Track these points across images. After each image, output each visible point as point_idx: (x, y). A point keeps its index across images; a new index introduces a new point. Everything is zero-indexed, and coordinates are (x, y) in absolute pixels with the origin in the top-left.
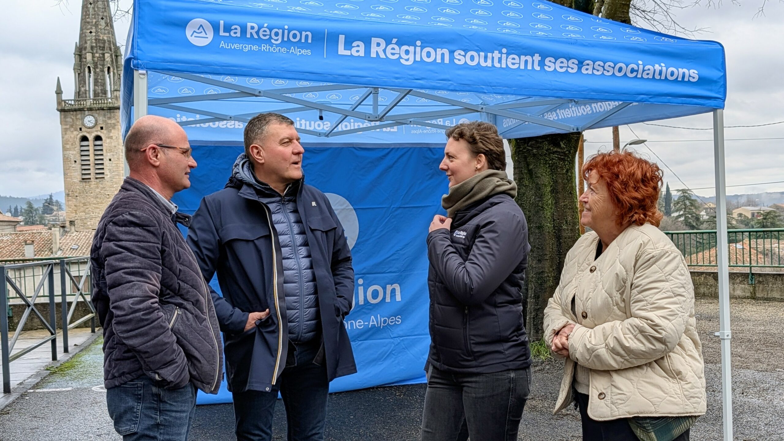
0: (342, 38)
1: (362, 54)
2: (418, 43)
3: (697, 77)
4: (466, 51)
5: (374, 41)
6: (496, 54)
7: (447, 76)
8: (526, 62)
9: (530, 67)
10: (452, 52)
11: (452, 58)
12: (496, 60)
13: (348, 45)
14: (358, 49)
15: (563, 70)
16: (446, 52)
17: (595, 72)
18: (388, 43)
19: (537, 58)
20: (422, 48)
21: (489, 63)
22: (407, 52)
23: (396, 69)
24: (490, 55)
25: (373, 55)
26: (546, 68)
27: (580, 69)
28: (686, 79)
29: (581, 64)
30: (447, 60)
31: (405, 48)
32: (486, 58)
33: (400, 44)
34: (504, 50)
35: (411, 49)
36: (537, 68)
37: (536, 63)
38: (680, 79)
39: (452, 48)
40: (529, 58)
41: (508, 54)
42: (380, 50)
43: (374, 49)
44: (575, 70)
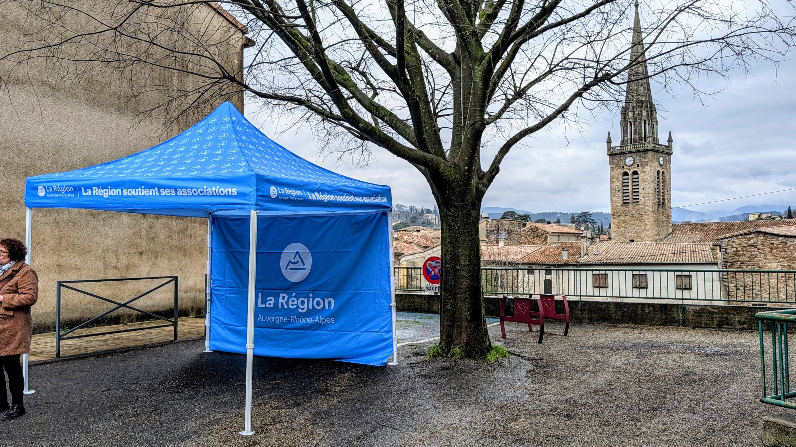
0: (82, 188)
1: (90, 194)
2: (109, 187)
3: (236, 192)
4: (128, 189)
5: (94, 188)
6: (140, 189)
7: (120, 202)
8: (152, 192)
9: (154, 194)
10: (122, 190)
11: (122, 193)
12: (140, 192)
13: (86, 192)
14: (89, 193)
15: (169, 194)
16: (120, 190)
17: (184, 194)
18: (99, 188)
19: (157, 189)
20: (111, 189)
21: (137, 194)
22: (106, 192)
23: (101, 200)
24: (137, 190)
25: (94, 194)
26: (162, 194)
27: (176, 193)
28: (230, 194)
29: (176, 191)
30: (120, 194)
31: (105, 190)
32: (136, 191)
33: (103, 188)
34: (143, 187)
35: (107, 190)
36: (158, 194)
37: (157, 192)
38: (227, 194)
39: (122, 188)
40: (153, 190)
41: (144, 189)
42: (96, 191)
43: (94, 192)
44: (174, 194)
